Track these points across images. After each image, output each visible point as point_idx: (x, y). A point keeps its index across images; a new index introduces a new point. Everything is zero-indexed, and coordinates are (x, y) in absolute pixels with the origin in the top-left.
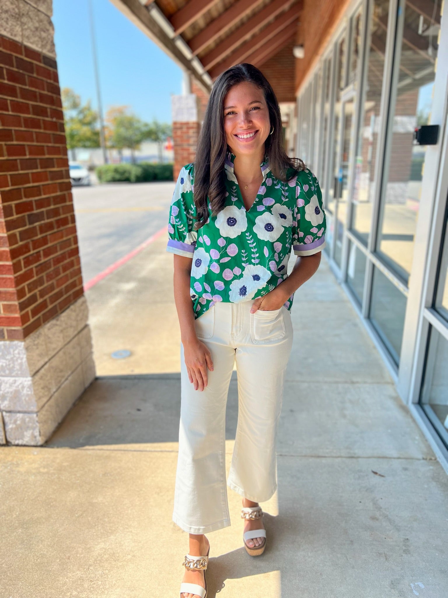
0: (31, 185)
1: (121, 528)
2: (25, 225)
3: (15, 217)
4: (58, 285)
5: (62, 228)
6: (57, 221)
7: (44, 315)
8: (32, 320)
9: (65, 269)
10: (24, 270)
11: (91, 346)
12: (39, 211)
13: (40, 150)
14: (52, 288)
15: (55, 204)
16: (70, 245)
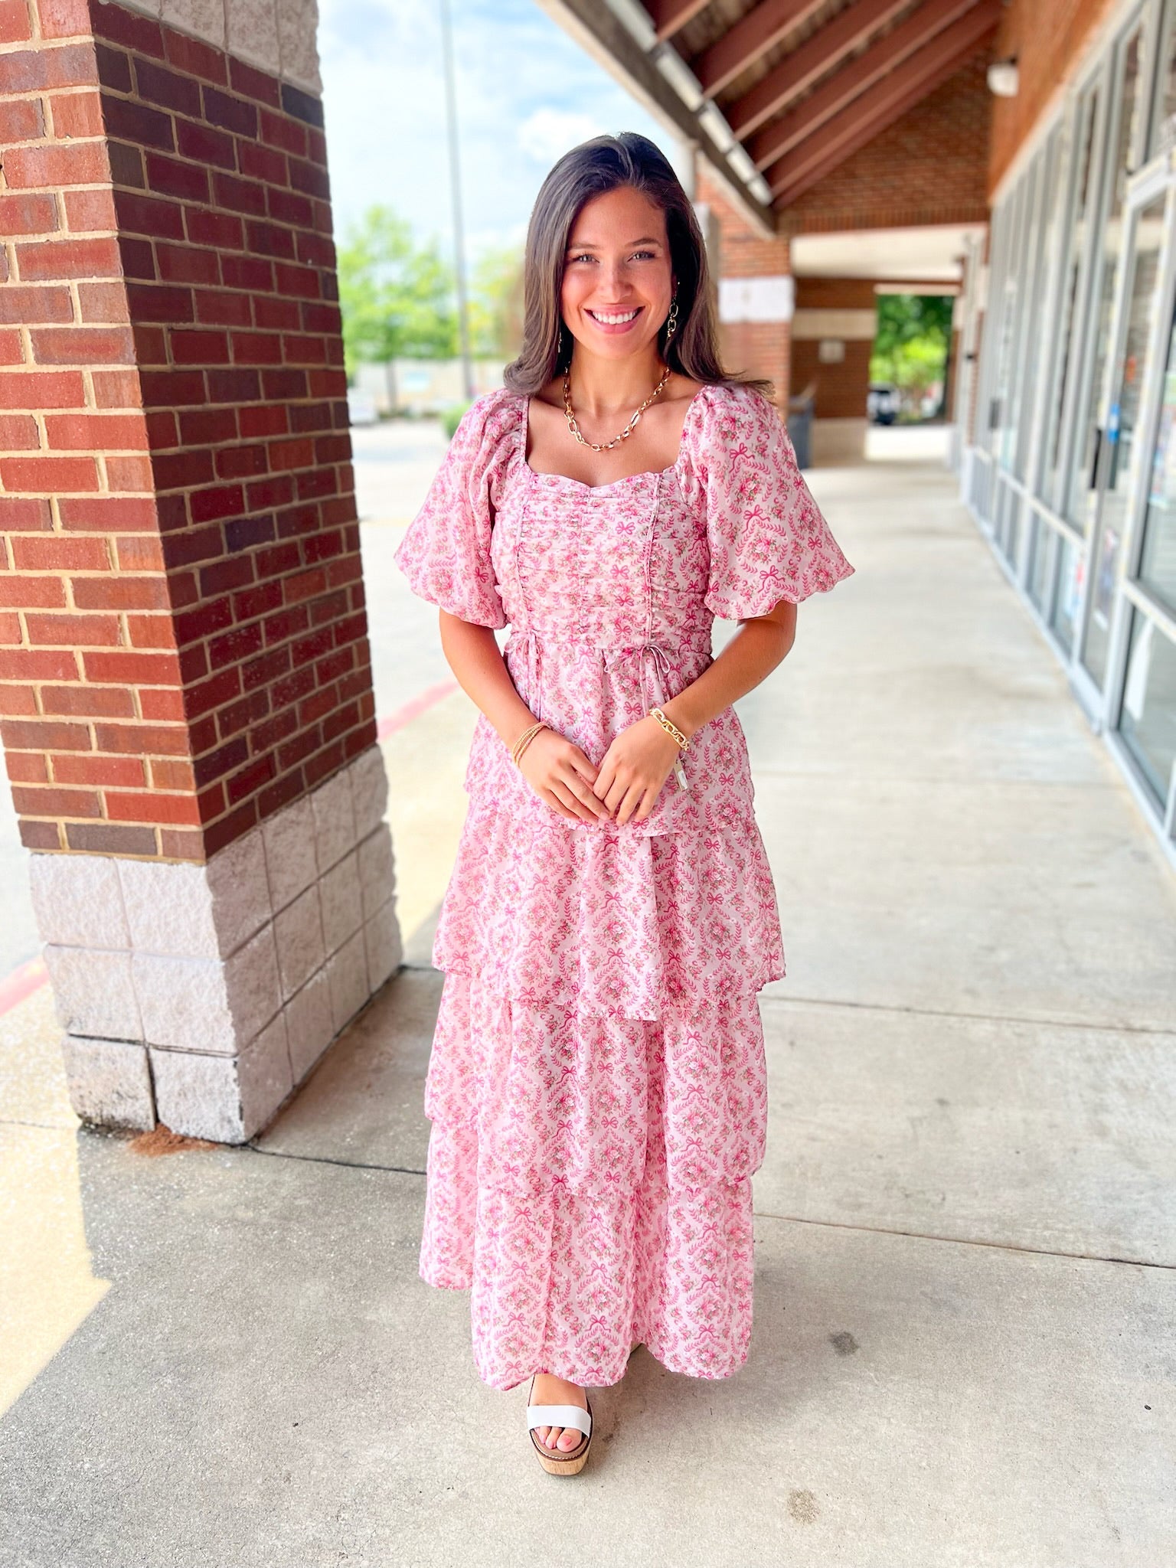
0: (237, 441)
1: (436, 1407)
2: (220, 553)
3: (191, 527)
4: (307, 717)
5: (321, 562)
6: (309, 544)
7: (263, 795)
8: (229, 809)
9: (326, 673)
10: (211, 674)
11: (391, 881)
12: (258, 513)
13: (266, 349)
14: (288, 723)
15: (301, 498)
16: (344, 610)
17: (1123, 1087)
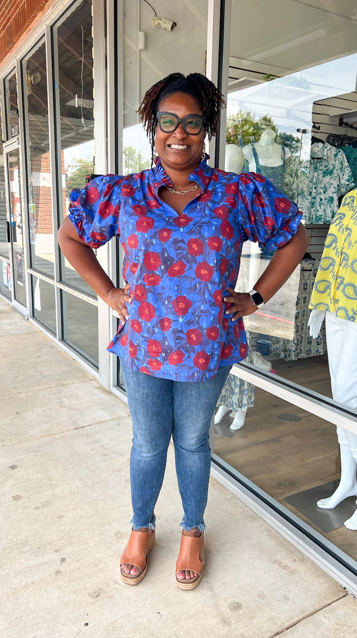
17: (66, 397)
